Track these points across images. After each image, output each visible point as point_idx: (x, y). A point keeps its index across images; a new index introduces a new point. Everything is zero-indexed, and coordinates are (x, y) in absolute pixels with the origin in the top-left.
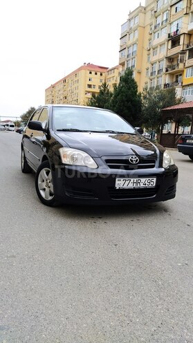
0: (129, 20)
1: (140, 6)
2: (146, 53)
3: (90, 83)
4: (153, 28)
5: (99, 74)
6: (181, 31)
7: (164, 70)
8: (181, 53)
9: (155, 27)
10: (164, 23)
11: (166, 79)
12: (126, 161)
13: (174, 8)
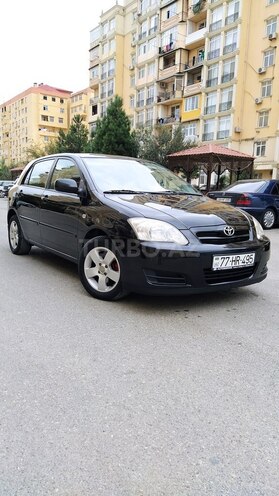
0: (102, 24)
1: (117, 5)
2: (128, 73)
3: (45, 113)
4: (137, 38)
5: (58, 100)
6: (176, 45)
7: (155, 100)
8: (177, 77)
9: (140, 37)
10: (152, 32)
11: (158, 112)
12: (220, 233)
13: (165, 12)
